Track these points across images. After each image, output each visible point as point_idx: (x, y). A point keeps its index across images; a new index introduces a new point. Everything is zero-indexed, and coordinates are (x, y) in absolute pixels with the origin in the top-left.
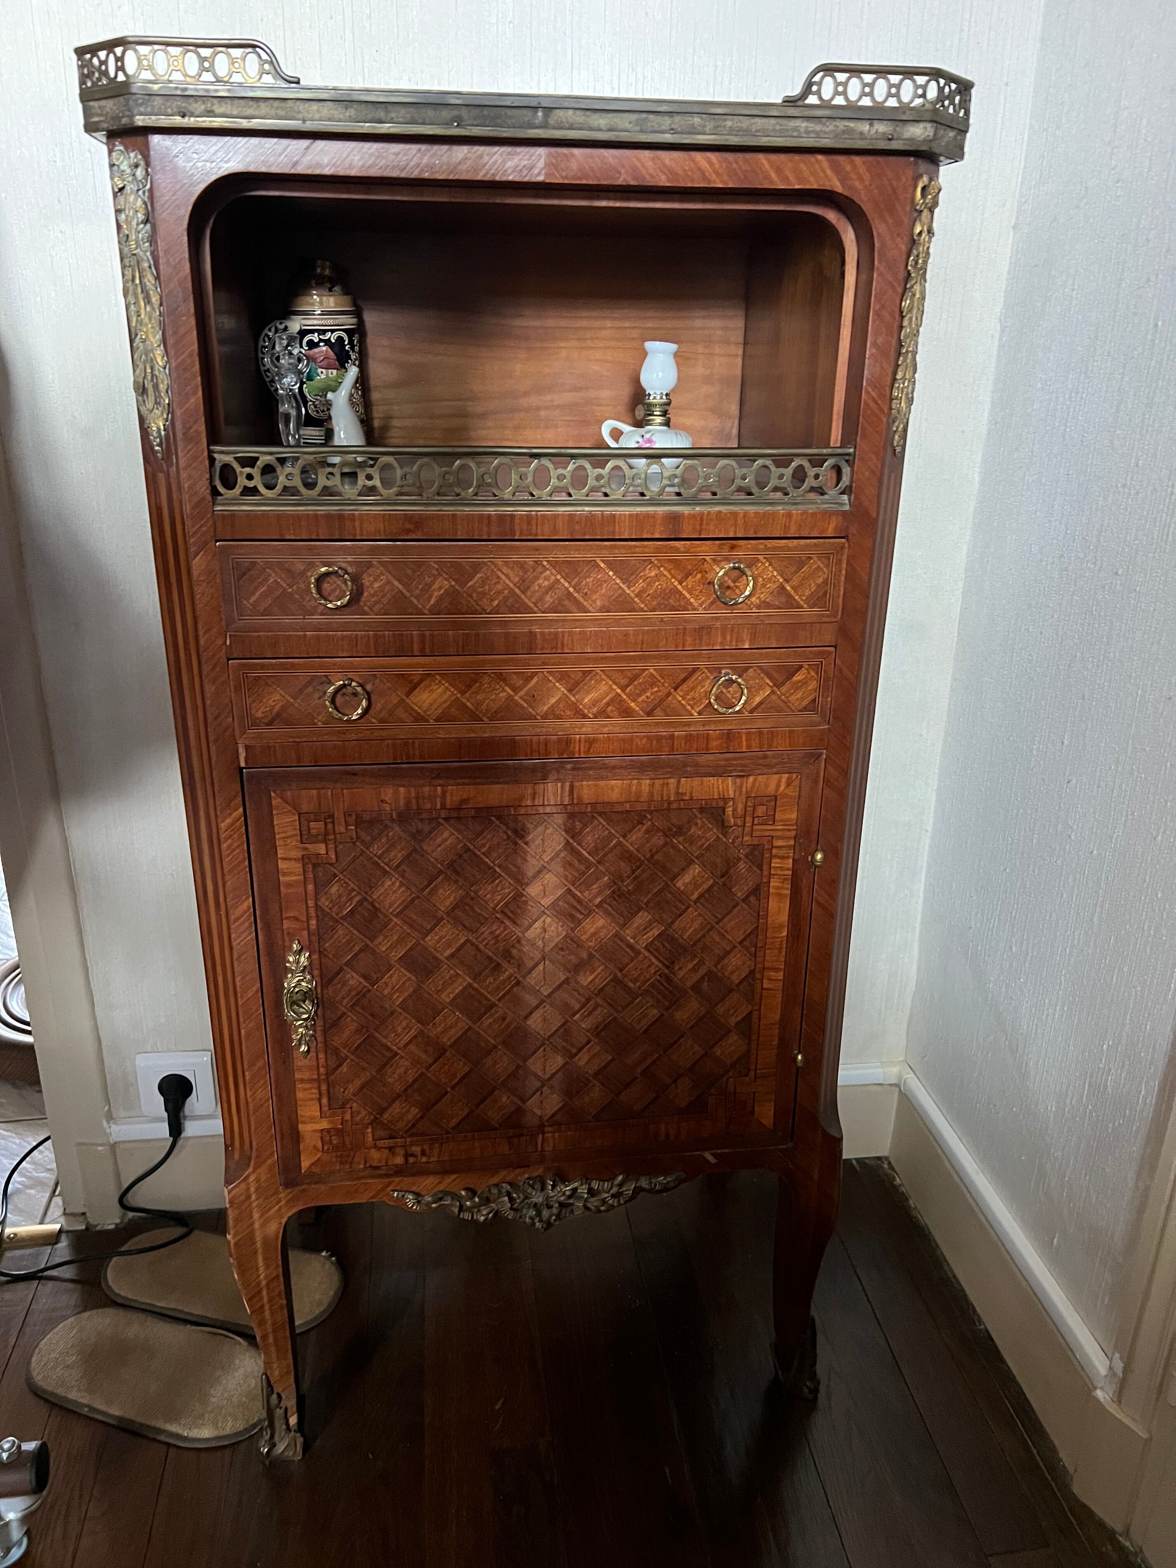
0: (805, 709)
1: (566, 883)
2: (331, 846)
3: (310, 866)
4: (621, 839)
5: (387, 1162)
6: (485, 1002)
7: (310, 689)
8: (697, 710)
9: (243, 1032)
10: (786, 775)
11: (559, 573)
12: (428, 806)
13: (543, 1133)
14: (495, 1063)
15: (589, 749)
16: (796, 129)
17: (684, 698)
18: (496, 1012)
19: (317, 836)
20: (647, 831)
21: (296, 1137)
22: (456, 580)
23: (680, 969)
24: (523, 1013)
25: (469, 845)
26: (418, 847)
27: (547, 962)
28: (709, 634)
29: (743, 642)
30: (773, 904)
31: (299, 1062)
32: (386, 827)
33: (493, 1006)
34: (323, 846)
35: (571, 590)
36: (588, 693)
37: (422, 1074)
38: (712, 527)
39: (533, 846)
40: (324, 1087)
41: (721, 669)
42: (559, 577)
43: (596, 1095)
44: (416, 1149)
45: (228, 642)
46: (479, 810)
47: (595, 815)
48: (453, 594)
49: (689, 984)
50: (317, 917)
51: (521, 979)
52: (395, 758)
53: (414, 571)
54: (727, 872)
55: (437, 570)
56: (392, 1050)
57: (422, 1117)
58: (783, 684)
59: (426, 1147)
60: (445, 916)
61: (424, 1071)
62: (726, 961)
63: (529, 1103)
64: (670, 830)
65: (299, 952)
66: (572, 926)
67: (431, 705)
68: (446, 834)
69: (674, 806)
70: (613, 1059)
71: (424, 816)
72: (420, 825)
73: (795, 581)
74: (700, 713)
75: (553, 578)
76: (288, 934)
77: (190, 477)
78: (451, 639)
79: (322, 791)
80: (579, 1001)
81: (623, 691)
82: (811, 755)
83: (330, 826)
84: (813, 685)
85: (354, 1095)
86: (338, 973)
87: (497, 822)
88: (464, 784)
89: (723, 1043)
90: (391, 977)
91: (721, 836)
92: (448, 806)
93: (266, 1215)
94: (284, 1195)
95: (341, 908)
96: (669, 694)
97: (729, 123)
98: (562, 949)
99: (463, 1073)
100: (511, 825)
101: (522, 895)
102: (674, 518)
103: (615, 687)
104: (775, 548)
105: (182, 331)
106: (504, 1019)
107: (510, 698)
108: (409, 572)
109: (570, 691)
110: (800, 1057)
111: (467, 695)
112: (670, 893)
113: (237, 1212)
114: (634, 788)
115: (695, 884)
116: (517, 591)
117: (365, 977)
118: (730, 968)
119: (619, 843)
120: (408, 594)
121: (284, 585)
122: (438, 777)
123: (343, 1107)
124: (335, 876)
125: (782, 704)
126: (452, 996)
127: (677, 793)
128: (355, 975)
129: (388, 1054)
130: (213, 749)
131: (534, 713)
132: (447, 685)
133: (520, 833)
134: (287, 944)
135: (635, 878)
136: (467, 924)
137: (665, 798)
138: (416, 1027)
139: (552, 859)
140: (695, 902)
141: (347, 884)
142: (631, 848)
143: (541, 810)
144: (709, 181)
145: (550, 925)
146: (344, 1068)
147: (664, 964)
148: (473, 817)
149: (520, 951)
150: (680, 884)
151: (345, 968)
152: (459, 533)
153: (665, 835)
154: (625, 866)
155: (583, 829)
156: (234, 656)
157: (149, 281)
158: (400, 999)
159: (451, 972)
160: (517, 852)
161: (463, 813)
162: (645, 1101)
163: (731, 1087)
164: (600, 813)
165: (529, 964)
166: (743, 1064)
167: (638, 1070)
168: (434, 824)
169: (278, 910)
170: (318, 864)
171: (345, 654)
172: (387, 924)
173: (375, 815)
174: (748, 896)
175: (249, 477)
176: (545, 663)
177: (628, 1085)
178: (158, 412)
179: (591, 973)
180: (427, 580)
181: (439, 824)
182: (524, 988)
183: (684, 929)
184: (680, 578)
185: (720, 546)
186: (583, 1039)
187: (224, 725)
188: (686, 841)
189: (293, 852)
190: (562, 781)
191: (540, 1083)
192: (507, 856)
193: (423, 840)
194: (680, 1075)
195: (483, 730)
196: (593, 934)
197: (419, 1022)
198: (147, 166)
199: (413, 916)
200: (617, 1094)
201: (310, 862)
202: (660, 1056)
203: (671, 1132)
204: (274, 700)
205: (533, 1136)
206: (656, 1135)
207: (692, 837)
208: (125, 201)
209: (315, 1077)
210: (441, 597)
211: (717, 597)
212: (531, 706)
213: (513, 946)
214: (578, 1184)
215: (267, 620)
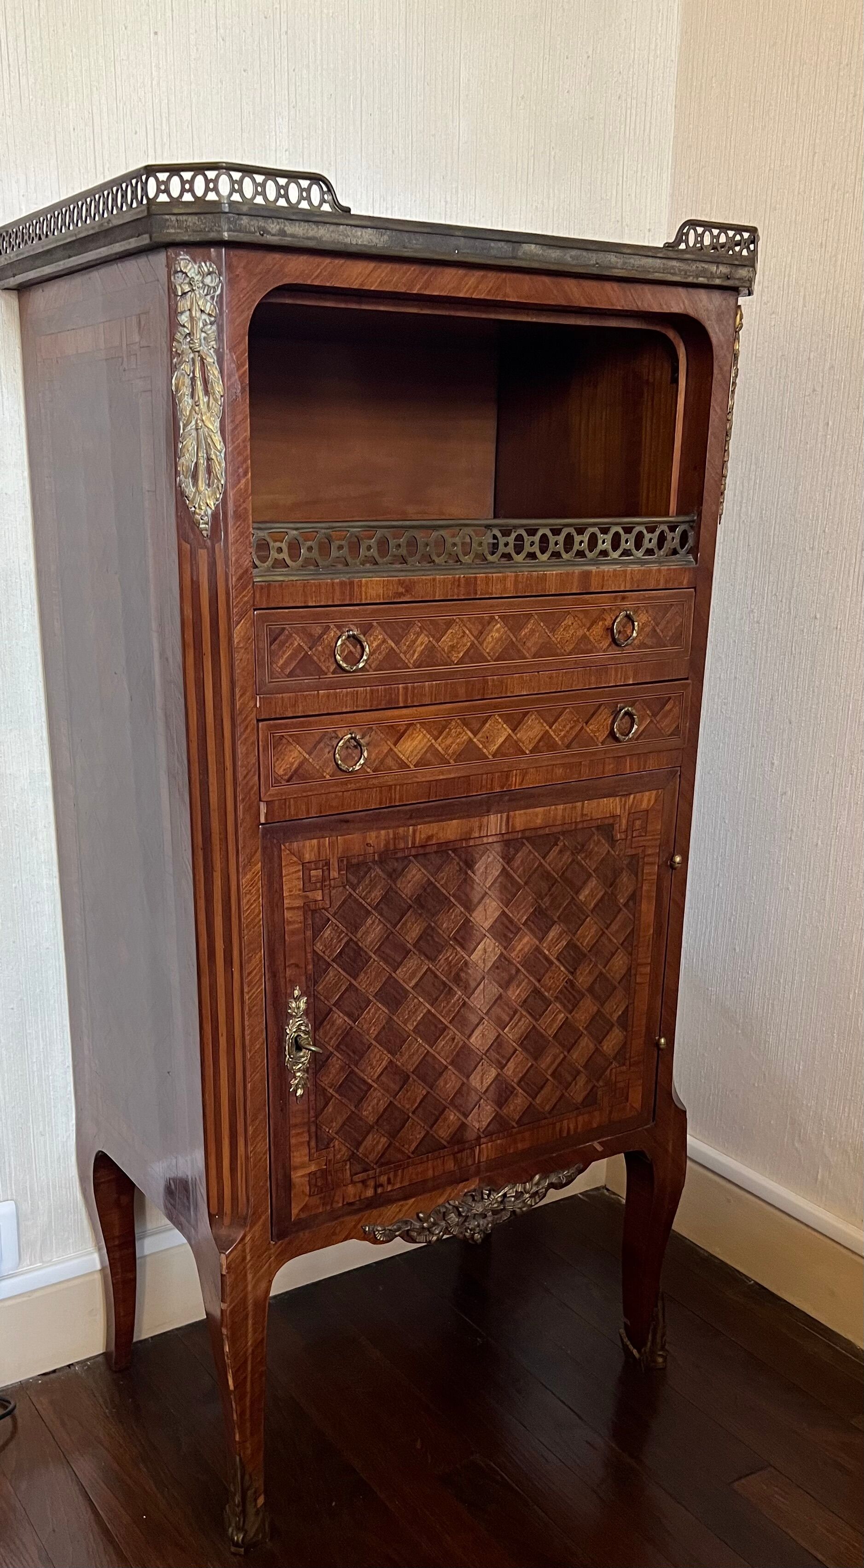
0: (671, 734)
1: (501, 905)
2: (326, 891)
3: (310, 913)
4: (542, 861)
5: (360, 1197)
6: (440, 1026)
7: (322, 745)
8: (601, 740)
9: (249, 1087)
10: (654, 792)
11: (506, 625)
12: (402, 845)
13: (480, 1145)
14: (446, 1083)
15: (522, 781)
16: (673, 267)
17: (592, 731)
18: (448, 1034)
19: (315, 883)
20: (561, 851)
21: (288, 1185)
22: (433, 638)
23: (580, 974)
24: (467, 1032)
25: (432, 879)
26: (393, 885)
27: (486, 981)
28: (606, 672)
29: (628, 678)
30: (644, 906)
31: (295, 1107)
32: (370, 868)
33: (446, 1028)
34: (320, 893)
35: (514, 639)
36: (526, 731)
37: (390, 1103)
38: (610, 582)
39: (478, 874)
40: (313, 1130)
42: (506, 629)
43: (519, 1100)
44: (383, 1179)
45: (258, 705)
46: (439, 845)
47: (525, 841)
48: (431, 649)
49: (585, 985)
50: (314, 961)
51: (466, 1000)
52: (380, 804)
53: (404, 630)
54: (614, 881)
55: (420, 628)
56: (368, 1083)
57: (389, 1146)
58: (658, 713)
59: (392, 1175)
60: (412, 948)
61: (392, 1099)
62: (612, 961)
63: (469, 1118)
64: (576, 848)
65: (297, 999)
66: (505, 945)
67: (412, 752)
68: (414, 872)
69: (580, 826)
70: (532, 1065)
71: (398, 855)
72: (395, 865)
73: (662, 625)
74: (602, 743)
75: (502, 630)
76: (290, 980)
77: (237, 551)
78: (427, 690)
79: (322, 840)
80: (508, 1015)
81: (550, 727)
82: (671, 772)
83: (326, 873)
84: (676, 710)
85: (336, 1134)
86: (328, 1014)
87: (453, 855)
88: (430, 822)
89: (608, 1037)
90: (368, 1013)
91: (610, 849)
92: (417, 844)
93: (258, 1275)
94: (274, 1248)
95: (332, 951)
96: (582, 728)
97: (632, 261)
98: (497, 968)
99: (422, 1097)
100: (463, 856)
101: (470, 921)
102: (586, 575)
103: (545, 725)
104: (649, 598)
105: (238, 420)
106: (454, 1039)
107: (470, 740)
108: (400, 631)
109: (513, 730)
110: (663, 1040)
111: (440, 740)
112: (575, 904)
113: (233, 1276)
114: (552, 813)
115: (592, 895)
117: (349, 1015)
118: (613, 969)
119: (540, 865)
120: (398, 651)
121: (306, 648)
122: (411, 818)
123: (327, 1147)
124: (329, 920)
125: (657, 731)
126: (415, 1024)
127: (582, 815)
128: (341, 1015)
129: (364, 1088)
130: (241, 808)
131: (486, 753)
132: (425, 732)
133: (470, 864)
134: (289, 991)
135: (551, 895)
136: (428, 954)
137: (574, 820)
138: (387, 1057)
139: (492, 884)
140: (592, 911)
141: (338, 927)
142: (549, 868)
143: (485, 840)
144: (613, 305)
145: (489, 946)
146: (330, 1108)
147: (568, 971)
148: (436, 852)
149: (467, 973)
150: (582, 897)
151: (334, 1009)
152: (437, 594)
153: (573, 854)
154: (544, 885)
155: (515, 854)
156: (263, 717)
157: (214, 375)
158: (376, 1032)
159: (416, 1000)
160: (467, 881)
161: (428, 849)
162: (554, 1100)
163: (613, 1078)
164: (527, 839)
165: (473, 984)
166: (622, 1053)
167: (550, 1072)
168: (406, 863)
169: (282, 958)
170: (316, 910)
171: (348, 710)
172: (367, 962)
173: (361, 858)
174: (628, 901)
175: (280, 550)
176: (496, 707)
177: (542, 1088)
178: (208, 492)
179: (518, 986)
180: (413, 637)
181: (410, 861)
182: (470, 1008)
183: (585, 937)
184: (588, 625)
185: (615, 598)
186: (511, 1051)
187: (251, 784)
188: (586, 857)
189: (297, 901)
190: (501, 812)
191: (478, 1098)
192: (460, 886)
193: (397, 878)
194: (578, 1072)
195: (449, 772)
196: (520, 951)
197: (389, 1052)
198: (220, 274)
199: (388, 951)
200: (534, 1098)
201: (310, 910)
202: (565, 1057)
203: (572, 1126)
204: (294, 756)
205: (472, 1149)
206: (561, 1131)
207: (591, 852)
208: (192, 304)
209: (306, 1120)
210: (422, 653)
211: (614, 641)
212: (485, 747)
213: (461, 970)
214: (506, 1189)
215: (291, 682)
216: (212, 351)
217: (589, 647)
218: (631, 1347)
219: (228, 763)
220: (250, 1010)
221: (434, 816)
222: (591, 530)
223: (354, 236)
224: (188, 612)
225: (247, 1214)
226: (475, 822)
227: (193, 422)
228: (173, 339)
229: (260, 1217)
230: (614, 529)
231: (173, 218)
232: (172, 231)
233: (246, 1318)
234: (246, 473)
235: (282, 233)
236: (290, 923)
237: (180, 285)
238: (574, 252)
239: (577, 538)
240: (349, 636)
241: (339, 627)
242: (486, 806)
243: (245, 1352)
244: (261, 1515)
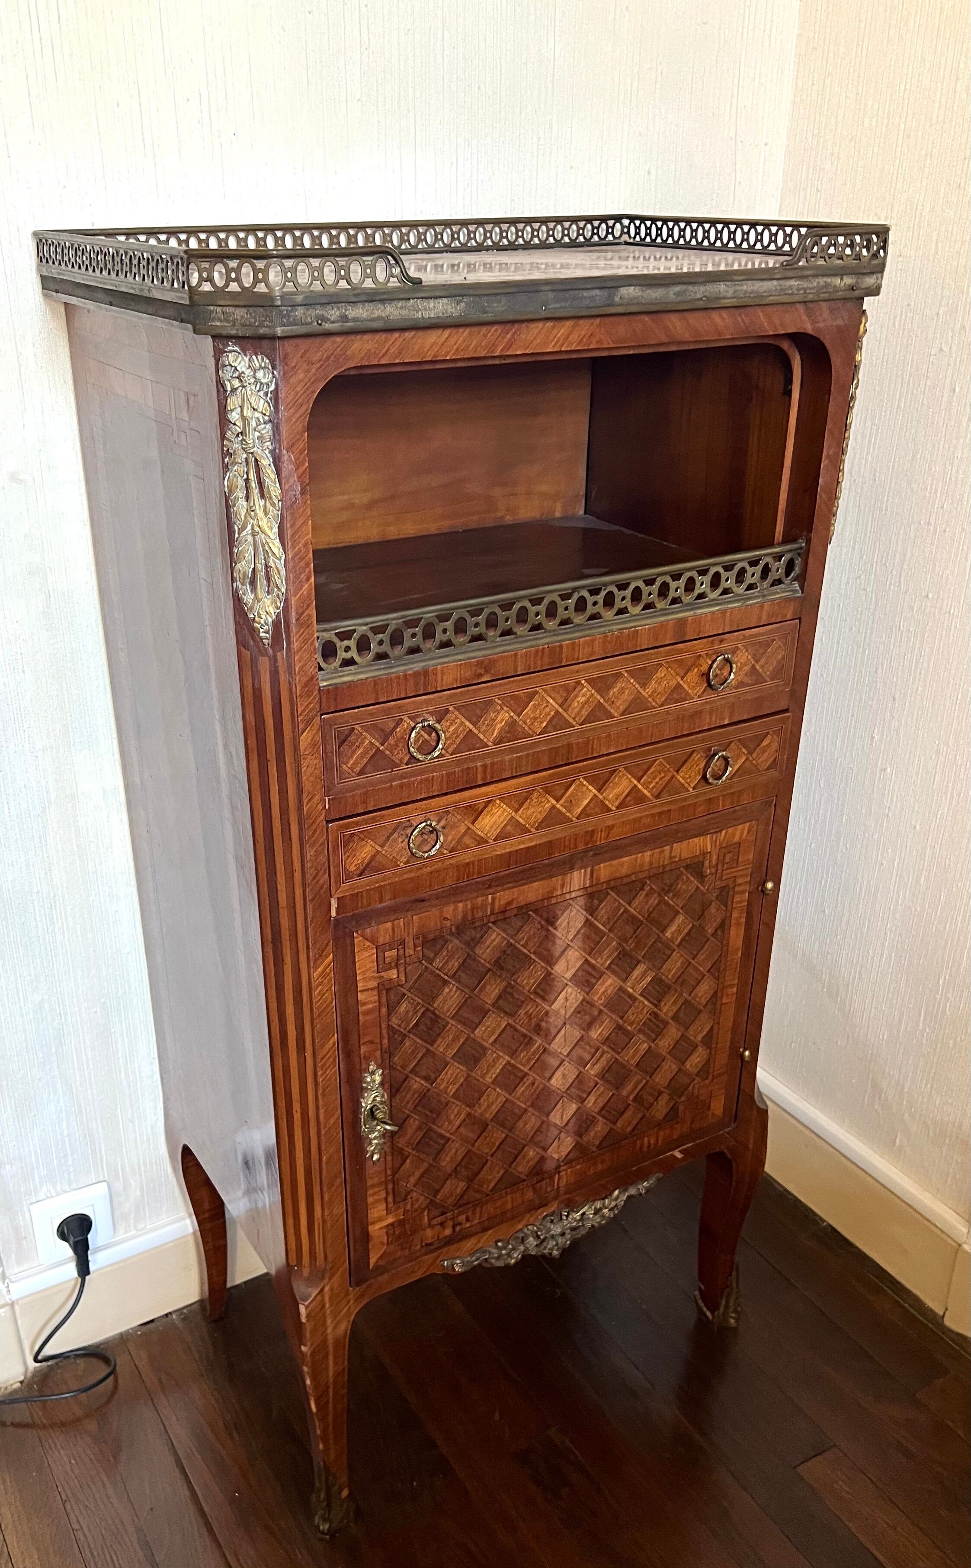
0: (768, 769)
1: (584, 954)
2: (402, 969)
3: (385, 991)
4: (627, 906)
5: (438, 1237)
6: (520, 1074)
7: (395, 835)
8: (692, 785)
9: (324, 1159)
10: (748, 824)
11: (593, 688)
12: (480, 915)
13: (559, 1172)
14: (526, 1124)
15: (608, 836)
16: (791, 287)
17: (683, 778)
18: (528, 1080)
19: (390, 963)
20: (647, 895)
21: (366, 1237)
22: (515, 712)
23: (665, 1004)
24: (548, 1075)
25: (511, 941)
26: (471, 953)
27: (568, 1026)
28: (701, 718)
29: (724, 719)
30: (733, 932)
31: (371, 1170)
32: (447, 941)
33: (526, 1074)
34: (395, 971)
35: (602, 700)
36: (613, 789)
37: (469, 1151)
38: (708, 626)
39: (560, 929)
40: (390, 1186)
41: (711, 747)
42: (593, 691)
43: (600, 1128)
44: (462, 1218)
45: (327, 807)
46: (520, 908)
47: (609, 891)
48: (511, 724)
49: (670, 1014)
50: (389, 1035)
51: (547, 1046)
52: (457, 879)
53: (482, 710)
54: (703, 914)
55: (500, 705)
56: (446, 1137)
57: (468, 1188)
58: (755, 750)
59: (470, 1213)
60: (491, 1008)
61: (470, 1147)
62: (698, 988)
63: (550, 1150)
64: (664, 889)
65: (373, 1073)
66: (587, 990)
67: (491, 827)
68: (493, 937)
69: (668, 868)
70: (613, 1094)
71: (477, 924)
72: (474, 933)
73: (763, 661)
74: (694, 788)
75: (589, 693)
76: (365, 1057)
77: (301, 659)
78: (507, 764)
79: (396, 922)
80: (589, 1053)
81: (639, 781)
82: (767, 802)
83: (401, 952)
84: (775, 746)
85: (414, 1186)
86: (405, 1081)
87: (534, 915)
88: (510, 888)
89: (692, 1057)
90: (446, 1073)
91: (699, 885)
92: (496, 911)
93: (338, 1318)
94: (353, 1292)
95: (408, 1023)
96: (673, 776)
98: (579, 1012)
99: (501, 1140)
100: (545, 915)
101: (551, 974)
102: (682, 622)
103: (633, 780)
104: (751, 636)
105: (299, 522)
106: (533, 1084)
107: (554, 807)
108: (479, 711)
109: (599, 791)
110: (747, 1053)
111: (520, 812)
112: (661, 942)
113: (313, 1322)
114: (639, 860)
115: (679, 931)
116: (560, 710)
117: (426, 1078)
118: (700, 995)
119: (626, 910)
120: (476, 732)
121: (377, 744)
122: (490, 887)
123: (405, 1199)
124: (404, 995)
125: (753, 768)
126: (494, 1076)
127: (671, 857)
128: (418, 1080)
129: (443, 1141)
130: (311, 906)
131: (571, 816)
132: (504, 806)
133: (551, 921)
134: (364, 1067)
135: (636, 937)
136: (507, 1010)
137: (661, 863)
138: (465, 1110)
139: (575, 937)
140: (678, 946)
141: (415, 1000)
142: (635, 912)
143: (568, 896)
145: (571, 994)
146: (407, 1165)
147: (653, 1004)
148: (515, 915)
149: (547, 1022)
150: (668, 934)
151: (411, 1075)
152: (519, 669)
153: (659, 895)
154: (629, 929)
155: (599, 905)
156: (332, 818)
157: (270, 478)
158: (454, 1090)
159: (494, 1055)
160: (548, 937)
161: (508, 914)
162: (635, 1122)
163: (696, 1092)
164: (612, 889)
165: (554, 1031)
166: (705, 1070)
167: (631, 1098)
168: (485, 929)
169: (357, 1037)
170: (391, 988)
171: (423, 796)
172: (445, 1027)
173: (437, 933)
174: (716, 930)
175: (347, 649)
176: (580, 771)
177: (623, 1113)
178: (267, 601)
179: (600, 1027)
180: (493, 715)
181: (489, 928)
182: (550, 1053)
183: (670, 970)
184: (682, 674)
185: (712, 642)
186: (592, 1084)
187: (321, 882)
188: (674, 896)
189: (371, 983)
190: (585, 868)
191: (558, 1132)
192: (541, 943)
193: (475, 946)
194: (660, 1093)
195: (531, 840)
196: (603, 993)
197: (467, 1106)
198: (274, 368)
199: (466, 1015)
200: (615, 1123)
201: (385, 988)
202: (647, 1081)
203: (652, 1142)
204: (365, 851)
205: (551, 1178)
206: (641, 1148)
207: (679, 891)
208: (243, 401)
209: (383, 1179)
210: (502, 729)
211: (709, 685)
212: (569, 811)
213: (542, 1020)
214: (586, 1208)
215: (361, 779)
216: (267, 452)
217: (683, 695)
218: (705, 1309)
219: (297, 865)
220: (324, 1091)
221: (515, 881)
222: (688, 575)
223: (425, 309)
224: (251, 718)
225: (325, 1269)
226: (557, 881)
227: (249, 527)
228: (223, 437)
229: (338, 1269)
230: (713, 571)
231: (219, 309)
232: (218, 324)
233: (327, 1355)
234: (308, 579)
235: (344, 318)
236: (364, 1004)
237: (229, 381)
238: (677, 288)
239: (673, 585)
240: (423, 727)
241: (412, 718)
242: (568, 865)
243: (327, 1382)
244: (345, 1506)
